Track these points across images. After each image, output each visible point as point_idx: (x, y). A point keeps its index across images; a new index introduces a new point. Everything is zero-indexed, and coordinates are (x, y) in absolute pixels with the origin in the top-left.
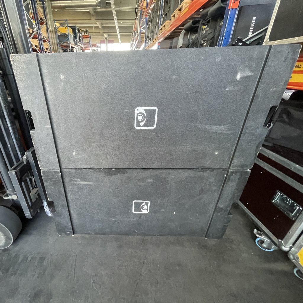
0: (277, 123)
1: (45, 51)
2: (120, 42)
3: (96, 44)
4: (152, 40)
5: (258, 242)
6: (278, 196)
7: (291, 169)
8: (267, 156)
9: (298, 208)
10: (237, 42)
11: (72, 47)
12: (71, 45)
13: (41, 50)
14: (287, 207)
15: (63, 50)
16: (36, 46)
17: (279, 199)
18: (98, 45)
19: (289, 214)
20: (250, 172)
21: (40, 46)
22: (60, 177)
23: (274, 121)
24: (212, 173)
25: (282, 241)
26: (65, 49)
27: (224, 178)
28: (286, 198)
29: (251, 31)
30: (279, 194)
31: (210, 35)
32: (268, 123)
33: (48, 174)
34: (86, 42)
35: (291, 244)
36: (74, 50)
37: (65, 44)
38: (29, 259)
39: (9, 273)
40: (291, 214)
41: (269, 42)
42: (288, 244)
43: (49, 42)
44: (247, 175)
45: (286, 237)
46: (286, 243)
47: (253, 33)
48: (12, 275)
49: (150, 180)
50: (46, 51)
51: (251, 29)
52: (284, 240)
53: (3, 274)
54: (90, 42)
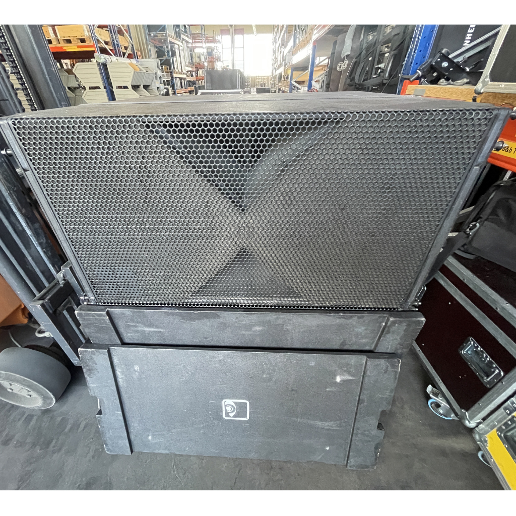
0: (486, 223)
1: (123, 52)
2: (255, 32)
3: (214, 36)
4: (304, 34)
5: (431, 404)
6: (470, 346)
7: (497, 308)
8: (462, 279)
9: (497, 371)
10: (439, 60)
11: (171, 43)
12: (169, 39)
13: (115, 50)
14: (482, 365)
15: (157, 47)
16: (106, 43)
17: (471, 350)
18: (217, 38)
19: (483, 378)
20: (424, 322)
21: (114, 43)
22: (108, 321)
23: (483, 219)
24: (362, 320)
25: (467, 413)
26: (160, 47)
27: (381, 327)
28: (482, 351)
29: (469, 37)
30: (472, 343)
31: (397, 37)
32: (472, 222)
33: (88, 317)
34: (198, 32)
35: (479, 419)
36: (175, 49)
37: (159, 36)
38: (82, 426)
39: (51, 448)
40: (485, 378)
41: (489, 83)
42: (475, 418)
43: (130, 34)
44: (419, 326)
45: (473, 408)
46: (472, 418)
47: (471, 41)
48: (54, 452)
49: (258, 328)
50: (125, 51)
51: (469, 31)
52: (469, 412)
53: (41, 451)
54: (203, 33)
